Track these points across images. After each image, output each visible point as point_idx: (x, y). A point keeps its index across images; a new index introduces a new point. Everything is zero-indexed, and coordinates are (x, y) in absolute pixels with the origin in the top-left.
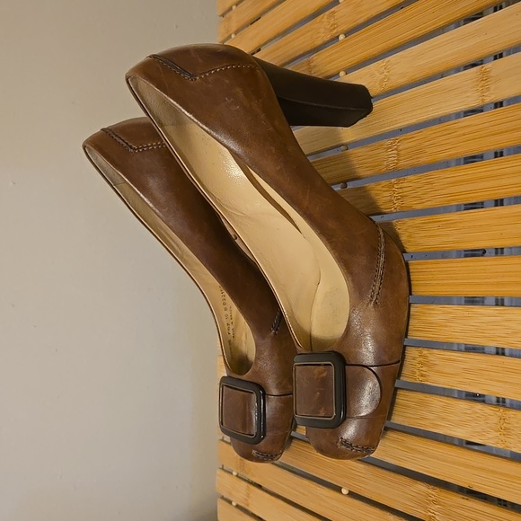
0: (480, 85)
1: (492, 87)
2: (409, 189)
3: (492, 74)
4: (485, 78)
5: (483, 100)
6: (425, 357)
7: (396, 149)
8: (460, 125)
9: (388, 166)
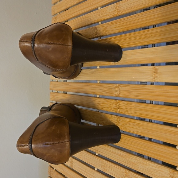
0: (154, 74)
1: (158, 76)
2: (123, 106)
3: (158, 71)
4: (156, 72)
5: (154, 80)
6: (128, 174)
7: (119, 89)
8: (145, 88)
9: (115, 95)
